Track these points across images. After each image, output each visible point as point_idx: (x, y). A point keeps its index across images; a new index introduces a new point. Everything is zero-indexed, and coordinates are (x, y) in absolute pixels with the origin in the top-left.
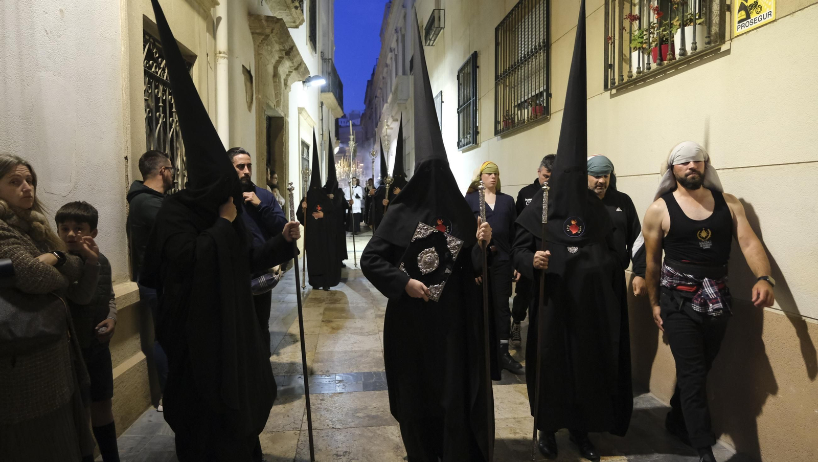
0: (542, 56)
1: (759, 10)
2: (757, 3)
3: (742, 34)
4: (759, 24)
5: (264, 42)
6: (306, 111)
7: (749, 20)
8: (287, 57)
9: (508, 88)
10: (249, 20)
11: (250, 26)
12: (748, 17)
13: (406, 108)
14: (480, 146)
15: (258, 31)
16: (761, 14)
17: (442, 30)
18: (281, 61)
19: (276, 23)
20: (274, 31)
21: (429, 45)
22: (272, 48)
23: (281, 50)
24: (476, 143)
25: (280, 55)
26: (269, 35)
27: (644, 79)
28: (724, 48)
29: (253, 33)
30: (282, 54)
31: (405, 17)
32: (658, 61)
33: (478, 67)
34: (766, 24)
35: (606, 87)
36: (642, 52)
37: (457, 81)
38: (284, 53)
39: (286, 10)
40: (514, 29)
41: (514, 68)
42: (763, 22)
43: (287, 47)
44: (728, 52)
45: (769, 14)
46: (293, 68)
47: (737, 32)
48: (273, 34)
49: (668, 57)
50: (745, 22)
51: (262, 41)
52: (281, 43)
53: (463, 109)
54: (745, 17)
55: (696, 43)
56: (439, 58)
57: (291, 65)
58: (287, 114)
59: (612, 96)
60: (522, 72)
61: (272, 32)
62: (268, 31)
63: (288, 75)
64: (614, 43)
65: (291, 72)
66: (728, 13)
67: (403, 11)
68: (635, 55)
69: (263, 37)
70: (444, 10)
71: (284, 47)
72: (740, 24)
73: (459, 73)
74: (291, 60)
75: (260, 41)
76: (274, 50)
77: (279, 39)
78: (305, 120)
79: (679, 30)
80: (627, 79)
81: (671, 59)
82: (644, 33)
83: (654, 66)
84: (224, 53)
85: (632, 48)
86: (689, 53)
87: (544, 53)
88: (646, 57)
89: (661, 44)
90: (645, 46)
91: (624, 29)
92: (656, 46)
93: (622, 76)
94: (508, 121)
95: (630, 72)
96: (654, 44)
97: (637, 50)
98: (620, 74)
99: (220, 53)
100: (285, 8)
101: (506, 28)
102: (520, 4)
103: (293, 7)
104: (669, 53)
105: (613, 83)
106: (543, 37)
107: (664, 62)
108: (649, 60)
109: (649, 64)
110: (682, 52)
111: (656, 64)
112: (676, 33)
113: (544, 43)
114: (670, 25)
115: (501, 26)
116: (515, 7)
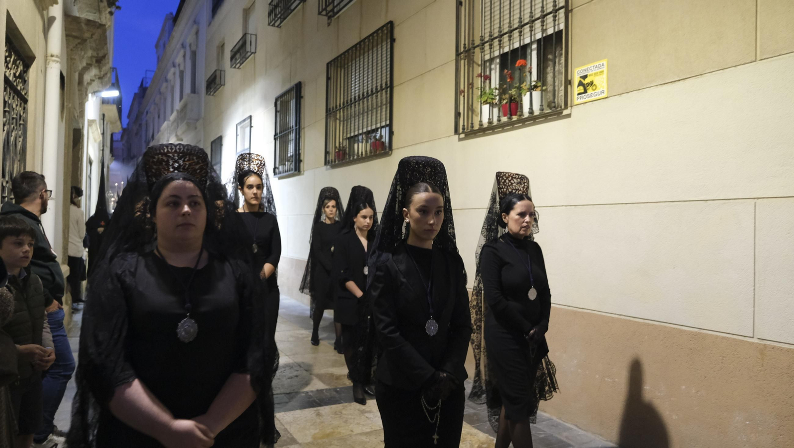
0: (384, 96)
1: (594, 88)
2: (593, 82)
3: (581, 104)
4: (594, 98)
5: (78, 46)
6: (96, 124)
7: (587, 94)
8: (96, 65)
9: (338, 121)
11: (65, 28)
12: (585, 92)
13: (196, 128)
14: (303, 174)
15: (74, 34)
16: (596, 91)
17: (253, 55)
18: (89, 68)
19: (98, 28)
20: (94, 36)
21: (235, 67)
22: (85, 53)
23: (92, 57)
24: (299, 171)
25: (89, 62)
26: (86, 40)
27: (492, 129)
28: (565, 112)
29: (67, 36)
30: (93, 62)
31: (197, 33)
32: (509, 116)
33: (302, 97)
34: (600, 99)
35: (456, 131)
36: (492, 107)
37: (274, 108)
38: (94, 60)
39: (95, 13)
40: (346, 66)
41: (348, 104)
42: (598, 97)
43: (101, 54)
44: (569, 116)
45: (603, 92)
46: (97, 77)
47: (576, 102)
48: (92, 40)
49: (518, 113)
50: (583, 95)
51: (76, 45)
52: (96, 50)
53: (281, 137)
54: (583, 91)
55: (543, 106)
56: (247, 82)
57: (98, 73)
58: (83, 127)
59: (460, 140)
60: (353, 110)
61: (92, 38)
62: (87, 35)
63: (89, 84)
64: (464, 96)
65: (94, 81)
66: (569, 86)
67: (195, 27)
68: (486, 108)
69: (79, 41)
70: (256, 35)
71: (98, 54)
72: (580, 96)
73: (277, 100)
74: (100, 68)
75: (75, 45)
76: (86, 56)
77: (96, 46)
78: (93, 133)
79: (528, 94)
80: (476, 127)
81: (520, 116)
82: (494, 91)
83: (504, 119)
84: (57, 56)
85: (482, 102)
86: (537, 112)
87: (386, 94)
88: (496, 110)
89: (510, 102)
90: (494, 101)
91: (470, 84)
92: (506, 103)
93: (472, 124)
94: (341, 152)
95: (481, 121)
96: (505, 102)
97: (487, 103)
98: (470, 122)
99: (52, 56)
100: (94, 11)
101: (339, 65)
102: (358, 46)
103: (107, 12)
104: (519, 110)
105: (464, 129)
106: (385, 79)
107: (514, 117)
108: (499, 114)
109: (499, 117)
110: (531, 111)
111: (506, 117)
112: (525, 95)
113: (386, 84)
114: (519, 88)
115: (335, 63)
116: (353, 47)
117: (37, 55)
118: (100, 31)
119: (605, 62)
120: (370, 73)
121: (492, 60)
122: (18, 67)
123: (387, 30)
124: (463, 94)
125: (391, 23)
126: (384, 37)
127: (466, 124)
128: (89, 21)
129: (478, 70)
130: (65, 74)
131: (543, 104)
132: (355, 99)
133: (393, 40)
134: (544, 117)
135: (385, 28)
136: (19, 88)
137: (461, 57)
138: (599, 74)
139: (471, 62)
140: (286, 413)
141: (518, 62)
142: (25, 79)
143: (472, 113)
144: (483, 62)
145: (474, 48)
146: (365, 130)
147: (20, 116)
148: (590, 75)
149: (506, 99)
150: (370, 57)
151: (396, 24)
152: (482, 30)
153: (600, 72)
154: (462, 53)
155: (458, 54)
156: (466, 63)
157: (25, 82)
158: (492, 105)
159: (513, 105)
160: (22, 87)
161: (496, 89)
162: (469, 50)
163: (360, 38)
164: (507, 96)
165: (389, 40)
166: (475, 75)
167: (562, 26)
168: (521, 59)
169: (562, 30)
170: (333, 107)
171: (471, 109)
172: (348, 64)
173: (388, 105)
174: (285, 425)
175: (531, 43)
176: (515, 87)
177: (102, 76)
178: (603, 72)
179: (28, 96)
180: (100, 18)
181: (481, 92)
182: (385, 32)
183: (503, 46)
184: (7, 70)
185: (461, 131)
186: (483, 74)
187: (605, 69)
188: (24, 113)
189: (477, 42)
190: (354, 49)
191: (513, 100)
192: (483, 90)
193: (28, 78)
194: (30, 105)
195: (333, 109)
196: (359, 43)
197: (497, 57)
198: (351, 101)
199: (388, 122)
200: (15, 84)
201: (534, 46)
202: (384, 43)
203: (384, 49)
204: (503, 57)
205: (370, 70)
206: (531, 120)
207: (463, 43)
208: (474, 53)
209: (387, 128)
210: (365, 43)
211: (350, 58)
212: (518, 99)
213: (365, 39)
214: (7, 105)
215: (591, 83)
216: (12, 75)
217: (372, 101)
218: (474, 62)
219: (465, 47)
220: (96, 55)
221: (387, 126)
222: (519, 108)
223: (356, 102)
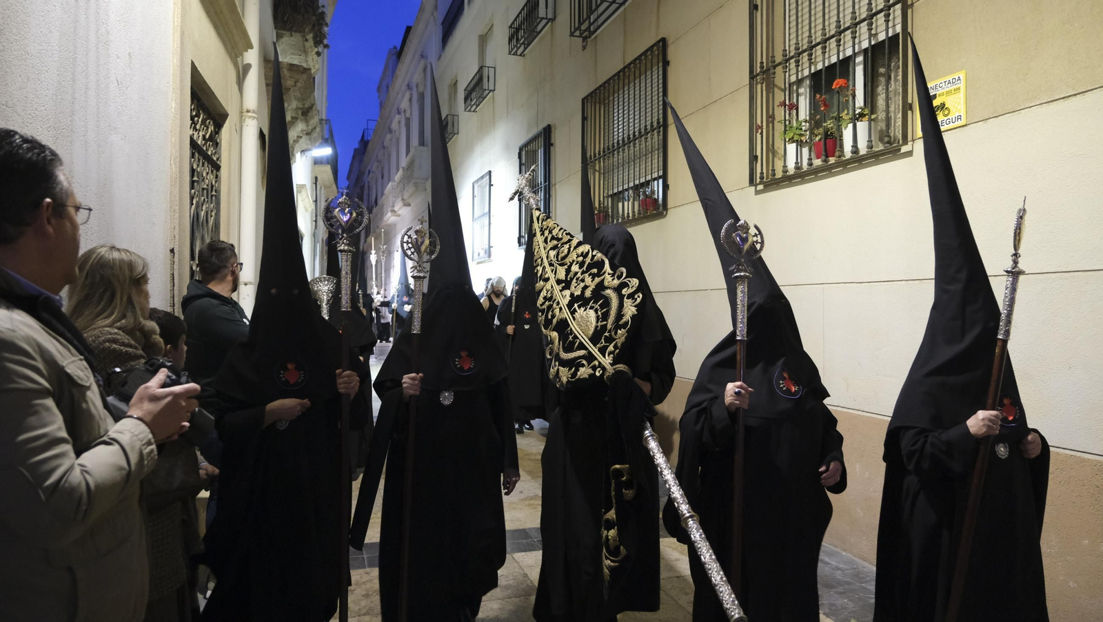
0: (656, 138)
1: (946, 112)
2: (944, 105)
6: (306, 189)
8: (302, 117)
9: (597, 174)
10: (265, 67)
11: (265, 76)
16: (949, 117)
17: (491, 93)
18: (295, 122)
19: (302, 73)
20: (298, 84)
21: (470, 111)
23: (297, 109)
25: (294, 115)
26: (290, 89)
27: (800, 176)
28: (904, 149)
30: (298, 114)
31: (425, 70)
32: (823, 157)
33: (552, 145)
34: (955, 128)
35: (752, 182)
36: (800, 146)
37: (517, 161)
38: (300, 112)
39: (300, 55)
40: (606, 101)
41: (609, 151)
42: (951, 126)
43: (307, 105)
44: (910, 154)
45: (959, 118)
46: (305, 132)
47: (920, 133)
48: (296, 88)
49: (837, 154)
52: (302, 100)
55: (872, 141)
56: (484, 129)
57: (305, 128)
59: (757, 192)
60: (617, 158)
61: (295, 86)
62: (290, 83)
63: (296, 141)
64: (762, 134)
65: (301, 137)
66: (909, 112)
67: (422, 63)
68: (792, 148)
70: (495, 68)
71: (304, 105)
73: (521, 149)
74: (307, 122)
77: (302, 94)
78: (302, 201)
79: (851, 126)
80: (779, 174)
81: (840, 157)
82: (803, 124)
83: (818, 162)
84: (254, 112)
85: (787, 140)
86: (863, 150)
87: (658, 135)
88: (805, 151)
89: (826, 139)
90: (803, 138)
91: (770, 117)
92: (820, 140)
93: (773, 170)
94: (602, 214)
95: (785, 166)
96: (817, 139)
97: (793, 142)
98: (771, 168)
99: (248, 111)
100: (300, 53)
101: (598, 100)
102: (621, 73)
103: (314, 53)
104: (838, 149)
105: (762, 178)
106: (657, 115)
107: (830, 158)
108: (810, 155)
109: (810, 159)
110: (854, 149)
111: (820, 160)
112: (846, 128)
113: (658, 123)
114: (838, 119)
115: (592, 97)
116: (614, 76)
117: (229, 112)
118: (304, 76)
119: (962, 75)
120: (637, 109)
121: (799, 82)
122: (208, 128)
123: (658, 50)
124: (760, 131)
125: (664, 40)
126: (655, 60)
127: (764, 171)
128: (292, 65)
129: (779, 97)
130: (266, 132)
131: (873, 138)
132: (618, 143)
133: (666, 63)
134: (874, 157)
135: (655, 48)
136: (209, 153)
137: (757, 80)
138: (953, 92)
139: (771, 87)
140: (527, 553)
141: (835, 83)
142: (217, 141)
143: (773, 156)
144: (787, 85)
145: (775, 67)
146: (631, 184)
147: (212, 186)
148: (939, 95)
149: (819, 134)
150: (637, 88)
151: (670, 42)
152: (787, 41)
153: (955, 90)
154: (758, 75)
155: (752, 77)
156: (764, 88)
157: (216, 145)
158: (800, 144)
159: (830, 143)
160: (214, 151)
161: (806, 121)
162: (768, 70)
163: (624, 63)
164: (821, 130)
165: (661, 64)
166: (777, 103)
167: (899, 29)
168: (839, 78)
169: (899, 33)
170: (591, 156)
171: (771, 150)
172: (609, 97)
173: (661, 150)
174: (525, 569)
175: (855, 55)
176: (833, 117)
177: (310, 131)
178: (959, 89)
179: (220, 161)
180: (307, 61)
181: (785, 126)
182: (656, 52)
183: (815, 61)
184: (194, 132)
185: (758, 180)
186: (787, 103)
187: (962, 85)
188: (216, 181)
189: (779, 59)
190: (616, 78)
191: (829, 135)
192: (787, 123)
193: (221, 140)
194: (224, 172)
195: (591, 158)
196: (623, 70)
197: (807, 76)
198: (613, 146)
199: (661, 173)
200: (205, 148)
201: (860, 59)
202: (655, 69)
203: (655, 76)
204: (815, 76)
205: (637, 105)
206: (855, 162)
207: (759, 60)
208: (774, 73)
209: (661, 181)
210: (630, 69)
211: (611, 90)
212: (836, 134)
213: (630, 64)
214: (196, 174)
215: (943, 106)
216: (201, 138)
217: (641, 145)
218: (774, 85)
219: (762, 67)
220: (302, 106)
221: (660, 177)
222: (838, 145)
223: (619, 148)
